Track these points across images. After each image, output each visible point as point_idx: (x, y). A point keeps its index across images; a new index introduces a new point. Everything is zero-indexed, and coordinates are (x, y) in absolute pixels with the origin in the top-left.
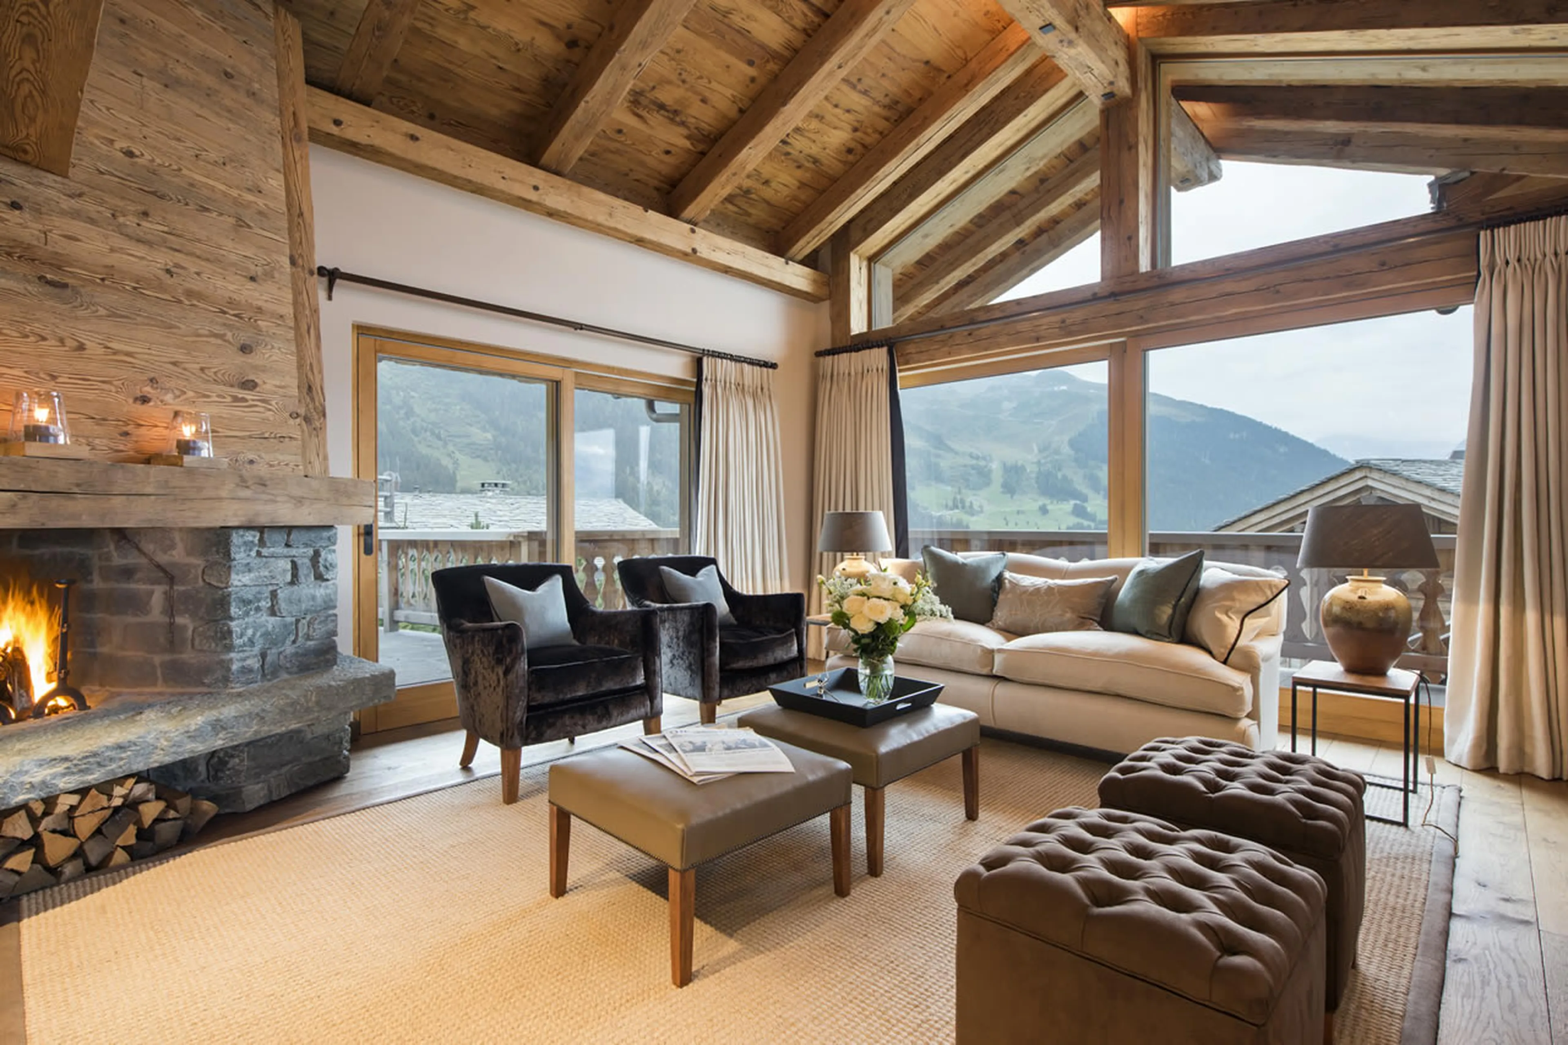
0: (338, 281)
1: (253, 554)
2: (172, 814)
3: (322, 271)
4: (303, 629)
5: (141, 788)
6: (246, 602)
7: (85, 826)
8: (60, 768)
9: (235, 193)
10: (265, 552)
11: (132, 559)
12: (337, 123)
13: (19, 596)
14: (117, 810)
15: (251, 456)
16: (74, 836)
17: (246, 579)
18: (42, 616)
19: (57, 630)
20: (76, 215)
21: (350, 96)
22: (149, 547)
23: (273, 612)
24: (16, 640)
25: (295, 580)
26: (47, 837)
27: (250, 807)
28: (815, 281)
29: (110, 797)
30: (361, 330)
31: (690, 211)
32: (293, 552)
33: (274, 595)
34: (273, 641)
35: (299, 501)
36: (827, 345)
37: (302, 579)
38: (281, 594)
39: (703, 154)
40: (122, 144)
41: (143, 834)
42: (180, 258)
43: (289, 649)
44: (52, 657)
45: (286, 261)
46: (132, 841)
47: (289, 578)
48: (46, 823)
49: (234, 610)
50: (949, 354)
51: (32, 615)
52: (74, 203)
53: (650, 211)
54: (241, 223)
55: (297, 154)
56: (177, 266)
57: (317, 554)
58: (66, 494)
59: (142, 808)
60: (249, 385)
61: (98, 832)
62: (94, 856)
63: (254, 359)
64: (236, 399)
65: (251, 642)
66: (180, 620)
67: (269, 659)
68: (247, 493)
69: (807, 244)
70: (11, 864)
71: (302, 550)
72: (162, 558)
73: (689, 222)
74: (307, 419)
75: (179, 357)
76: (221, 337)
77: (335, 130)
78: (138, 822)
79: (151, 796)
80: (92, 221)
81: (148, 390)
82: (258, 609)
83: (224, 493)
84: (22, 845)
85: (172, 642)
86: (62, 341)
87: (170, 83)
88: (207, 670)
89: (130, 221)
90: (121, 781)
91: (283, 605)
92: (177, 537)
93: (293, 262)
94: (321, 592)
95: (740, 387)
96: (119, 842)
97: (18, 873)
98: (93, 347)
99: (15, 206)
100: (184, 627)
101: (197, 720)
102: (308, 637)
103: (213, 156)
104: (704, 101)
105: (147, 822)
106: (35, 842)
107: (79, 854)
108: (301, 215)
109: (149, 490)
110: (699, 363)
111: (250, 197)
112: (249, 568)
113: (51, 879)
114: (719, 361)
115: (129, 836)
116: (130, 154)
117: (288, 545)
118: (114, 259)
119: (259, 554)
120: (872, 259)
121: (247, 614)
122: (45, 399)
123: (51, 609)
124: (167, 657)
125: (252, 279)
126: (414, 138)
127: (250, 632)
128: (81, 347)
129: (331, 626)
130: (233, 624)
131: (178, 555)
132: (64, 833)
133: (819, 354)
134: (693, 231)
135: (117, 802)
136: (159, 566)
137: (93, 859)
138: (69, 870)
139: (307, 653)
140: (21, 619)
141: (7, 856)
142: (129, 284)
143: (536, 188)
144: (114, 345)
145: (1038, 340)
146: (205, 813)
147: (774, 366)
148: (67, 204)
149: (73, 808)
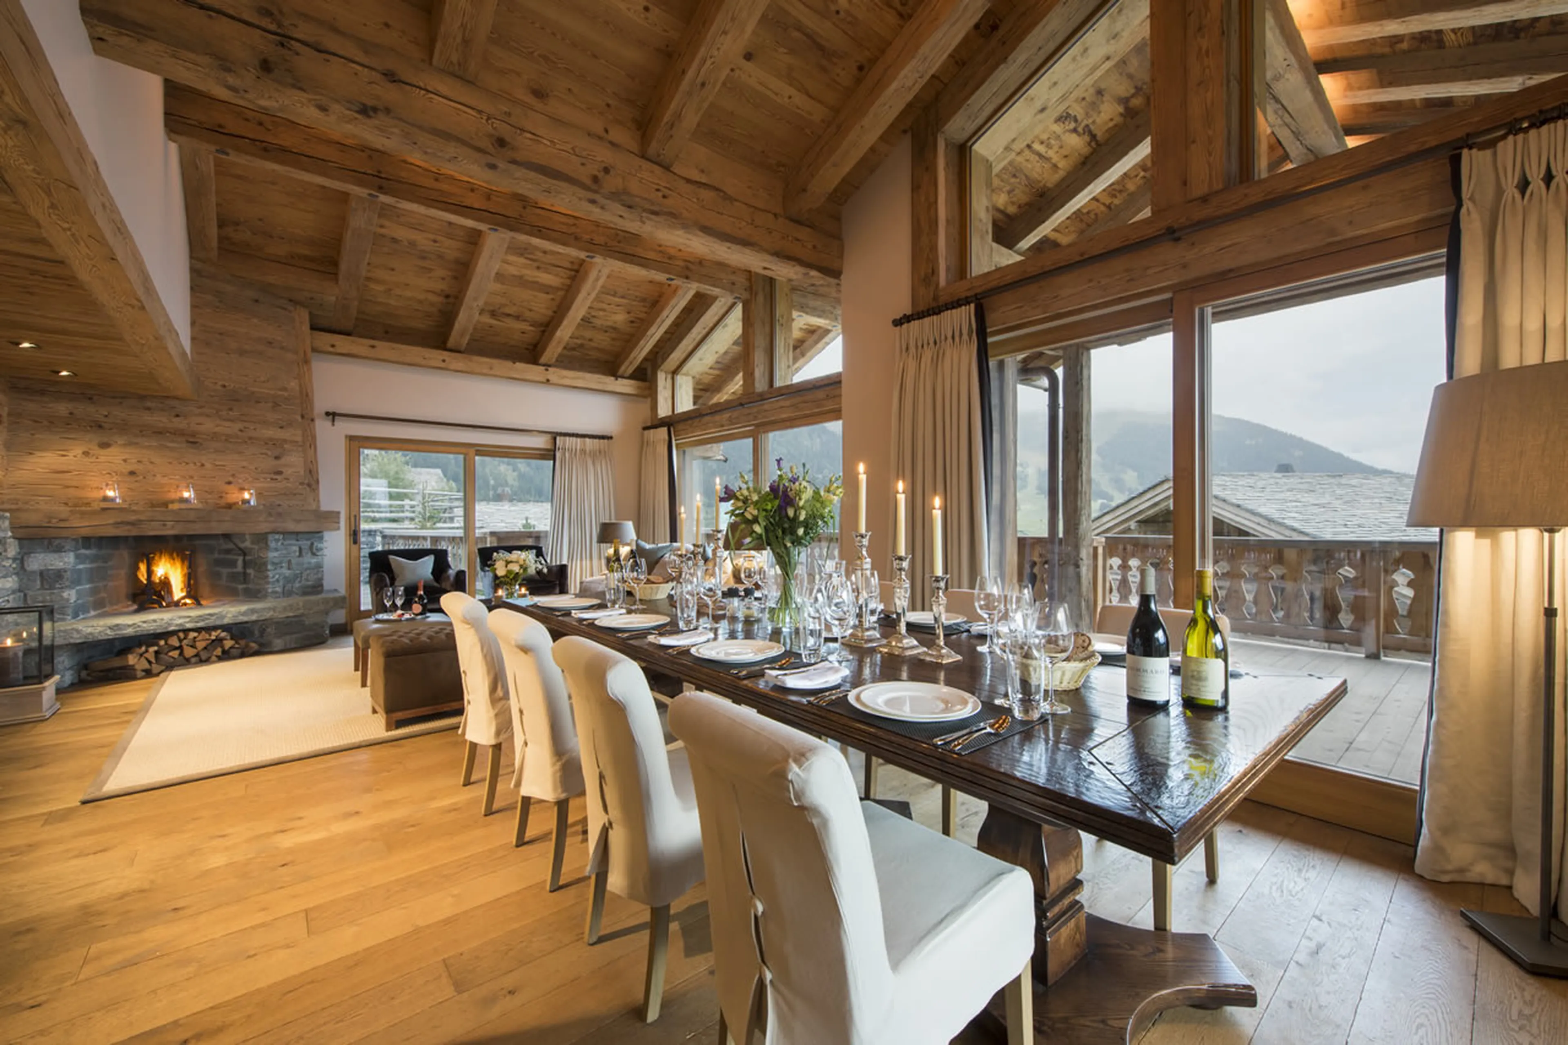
0: (336, 418)
1: (279, 544)
2: (237, 646)
3: (328, 414)
4: (304, 576)
5: (223, 634)
6: (273, 564)
7: (200, 645)
8: (188, 620)
9: (272, 392)
10: (285, 543)
11: (231, 546)
12: (333, 346)
13: (167, 556)
14: (213, 641)
15: (278, 502)
16: (196, 648)
17: (276, 554)
18: (178, 564)
19: (186, 571)
20: (201, 415)
21: (340, 333)
22: (237, 541)
23: (289, 569)
24: (166, 574)
25: (300, 555)
26: (185, 647)
27: (275, 649)
28: (639, 388)
29: (210, 635)
30: (351, 438)
31: (543, 360)
32: (300, 543)
33: (289, 562)
34: (288, 580)
35: (298, 521)
36: (649, 424)
37: (304, 554)
38: (293, 561)
39: (544, 332)
40: (221, 383)
41: (224, 652)
42: (246, 425)
43: (297, 585)
44: (184, 582)
45: (299, 418)
46: (220, 654)
47: (297, 554)
48: (185, 642)
49: (269, 567)
50: (692, 432)
51: (173, 565)
52: (200, 410)
53: (518, 364)
54: (276, 405)
55: (305, 369)
56: (245, 428)
57: (312, 544)
58: (194, 522)
59: (225, 642)
60: (280, 473)
61: (205, 648)
62: (204, 656)
63: (283, 461)
64: (272, 479)
65: (278, 581)
66: (249, 571)
67: (287, 588)
68: (272, 519)
69: (628, 367)
70: (171, 654)
71: (305, 542)
72: (242, 545)
73: (544, 365)
74: (309, 485)
75: (245, 464)
76: (266, 454)
77: (331, 349)
78: (222, 647)
79: (228, 637)
80: (208, 416)
81: (231, 479)
82: (282, 567)
83: (261, 519)
84: (176, 648)
85: (245, 579)
86: (195, 464)
87: (242, 353)
88: (259, 591)
89: (224, 413)
90: (215, 628)
91: (294, 566)
92: (247, 537)
93: (303, 417)
94: (314, 560)
95: (583, 451)
96: (215, 653)
97: (173, 658)
98: (208, 465)
99: (177, 416)
100: (250, 574)
101: (244, 608)
102: (307, 580)
103: (262, 379)
104: (531, 310)
105: (227, 648)
106: (180, 648)
107: (197, 655)
108: (307, 395)
109: (227, 519)
110: (555, 439)
111: (280, 393)
112: (276, 550)
113: (185, 662)
114: (567, 438)
115: (219, 651)
116: (224, 386)
117: (297, 540)
118: (217, 429)
119: (282, 544)
120: (675, 372)
121: (275, 569)
122: (187, 488)
123: (183, 561)
124: (244, 586)
125: (281, 427)
126: (373, 347)
127: (277, 576)
128: (203, 465)
129: (320, 576)
130: (269, 573)
131: (247, 544)
132: (192, 646)
133: (645, 428)
134: (547, 370)
135: (213, 638)
136: (240, 549)
137: (203, 658)
138: (193, 660)
139: (308, 587)
140: (169, 566)
141: (170, 651)
142: (224, 438)
143: (444, 361)
144: (217, 463)
145: (722, 426)
146: (252, 648)
147: (611, 438)
148: (198, 411)
149: (195, 638)
